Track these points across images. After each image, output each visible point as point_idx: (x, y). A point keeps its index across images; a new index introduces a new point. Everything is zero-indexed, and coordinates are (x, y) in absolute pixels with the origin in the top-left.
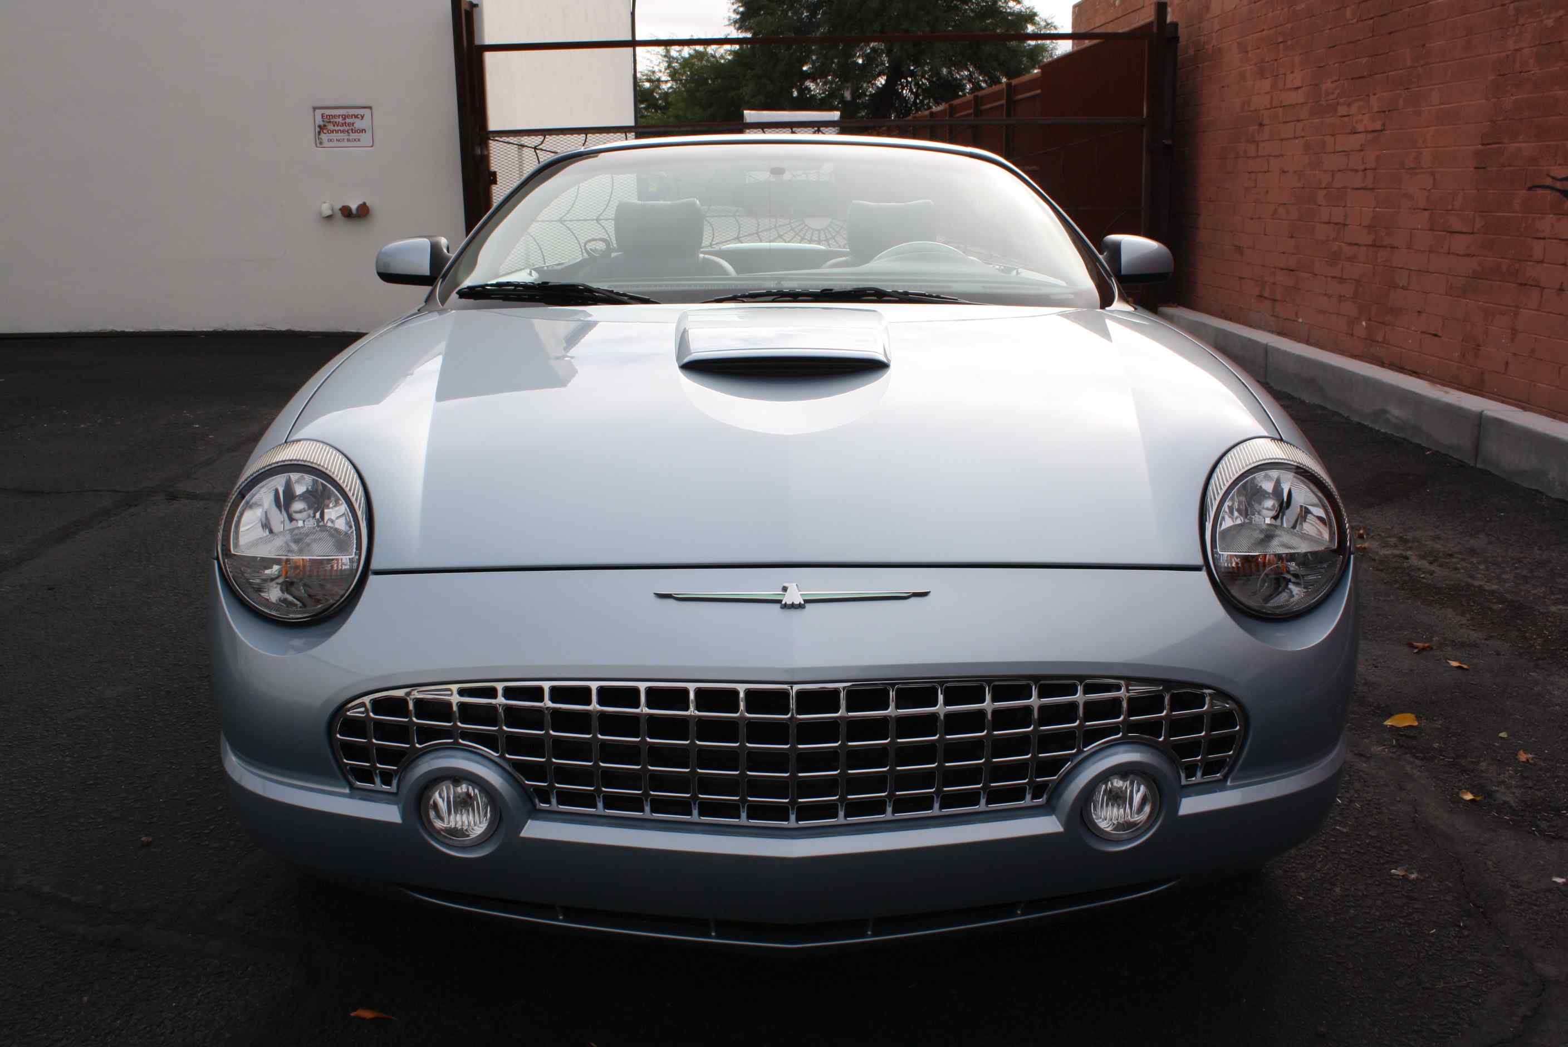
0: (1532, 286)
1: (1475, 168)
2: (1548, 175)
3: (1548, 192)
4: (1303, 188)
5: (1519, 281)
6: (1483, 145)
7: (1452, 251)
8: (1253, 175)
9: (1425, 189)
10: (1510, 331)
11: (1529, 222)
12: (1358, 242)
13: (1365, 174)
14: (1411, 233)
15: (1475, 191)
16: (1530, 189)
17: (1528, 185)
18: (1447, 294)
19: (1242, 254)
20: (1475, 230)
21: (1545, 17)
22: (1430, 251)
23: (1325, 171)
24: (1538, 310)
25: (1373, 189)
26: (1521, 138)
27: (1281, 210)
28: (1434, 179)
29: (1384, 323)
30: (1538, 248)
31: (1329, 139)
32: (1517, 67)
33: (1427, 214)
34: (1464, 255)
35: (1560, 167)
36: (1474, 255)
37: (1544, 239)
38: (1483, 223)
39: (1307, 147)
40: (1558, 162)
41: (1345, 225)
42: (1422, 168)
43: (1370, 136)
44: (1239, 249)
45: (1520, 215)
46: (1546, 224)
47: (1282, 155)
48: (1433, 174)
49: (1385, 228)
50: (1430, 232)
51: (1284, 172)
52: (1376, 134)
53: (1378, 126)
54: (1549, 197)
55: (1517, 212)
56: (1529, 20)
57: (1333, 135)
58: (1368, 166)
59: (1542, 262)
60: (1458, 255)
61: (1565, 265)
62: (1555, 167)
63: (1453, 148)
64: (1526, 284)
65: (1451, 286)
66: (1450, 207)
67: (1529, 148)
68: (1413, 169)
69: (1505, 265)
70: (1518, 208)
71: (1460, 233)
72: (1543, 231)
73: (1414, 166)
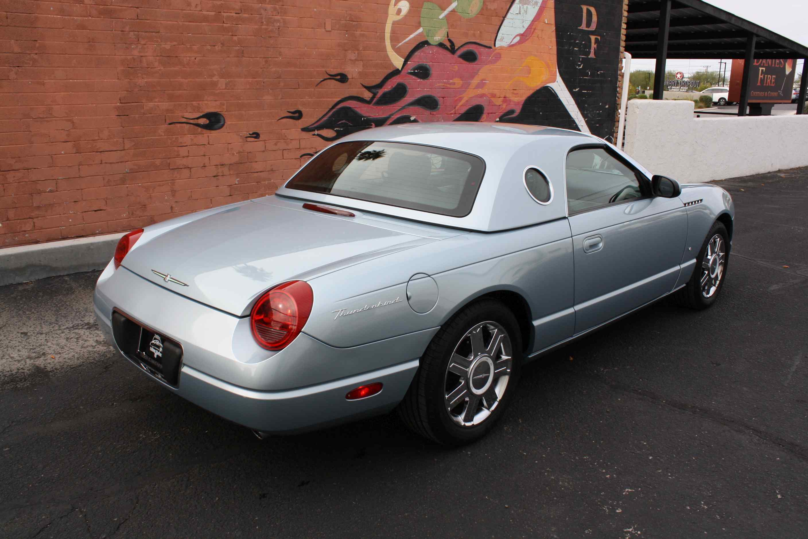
0: (181, 168)
1: (118, 116)
2: (183, 117)
3: (184, 125)
5: (171, 168)
6: (121, 103)
7: (103, 162)
9: (63, 130)
10: (170, 192)
11: (174, 139)
14: (52, 157)
15: (122, 128)
16: (170, 124)
17: (168, 122)
20: (126, 148)
21: (162, 43)
22: (79, 165)
24: (190, 178)
26: (157, 100)
29: (30, 218)
30: (183, 151)
32: (145, 64)
33: (70, 144)
34: (117, 163)
35: (190, 114)
37: (187, 146)
38: (133, 144)
40: (189, 111)
42: (55, 117)
45: (165, 137)
46: (187, 139)
48: (71, 121)
50: (77, 154)
54: (186, 128)
55: (162, 136)
56: (149, 43)
59: (188, 156)
61: (204, 156)
62: (187, 114)
63: (90, 105)
64: (176, 169)
65: (109, 181)
66: (97, 138)
67: (165, 105)
68: (41, 118)
69: (158, 162)
70: (163, 134)
71: (112, 151)
72: (185, 143)
73: (45, 116)
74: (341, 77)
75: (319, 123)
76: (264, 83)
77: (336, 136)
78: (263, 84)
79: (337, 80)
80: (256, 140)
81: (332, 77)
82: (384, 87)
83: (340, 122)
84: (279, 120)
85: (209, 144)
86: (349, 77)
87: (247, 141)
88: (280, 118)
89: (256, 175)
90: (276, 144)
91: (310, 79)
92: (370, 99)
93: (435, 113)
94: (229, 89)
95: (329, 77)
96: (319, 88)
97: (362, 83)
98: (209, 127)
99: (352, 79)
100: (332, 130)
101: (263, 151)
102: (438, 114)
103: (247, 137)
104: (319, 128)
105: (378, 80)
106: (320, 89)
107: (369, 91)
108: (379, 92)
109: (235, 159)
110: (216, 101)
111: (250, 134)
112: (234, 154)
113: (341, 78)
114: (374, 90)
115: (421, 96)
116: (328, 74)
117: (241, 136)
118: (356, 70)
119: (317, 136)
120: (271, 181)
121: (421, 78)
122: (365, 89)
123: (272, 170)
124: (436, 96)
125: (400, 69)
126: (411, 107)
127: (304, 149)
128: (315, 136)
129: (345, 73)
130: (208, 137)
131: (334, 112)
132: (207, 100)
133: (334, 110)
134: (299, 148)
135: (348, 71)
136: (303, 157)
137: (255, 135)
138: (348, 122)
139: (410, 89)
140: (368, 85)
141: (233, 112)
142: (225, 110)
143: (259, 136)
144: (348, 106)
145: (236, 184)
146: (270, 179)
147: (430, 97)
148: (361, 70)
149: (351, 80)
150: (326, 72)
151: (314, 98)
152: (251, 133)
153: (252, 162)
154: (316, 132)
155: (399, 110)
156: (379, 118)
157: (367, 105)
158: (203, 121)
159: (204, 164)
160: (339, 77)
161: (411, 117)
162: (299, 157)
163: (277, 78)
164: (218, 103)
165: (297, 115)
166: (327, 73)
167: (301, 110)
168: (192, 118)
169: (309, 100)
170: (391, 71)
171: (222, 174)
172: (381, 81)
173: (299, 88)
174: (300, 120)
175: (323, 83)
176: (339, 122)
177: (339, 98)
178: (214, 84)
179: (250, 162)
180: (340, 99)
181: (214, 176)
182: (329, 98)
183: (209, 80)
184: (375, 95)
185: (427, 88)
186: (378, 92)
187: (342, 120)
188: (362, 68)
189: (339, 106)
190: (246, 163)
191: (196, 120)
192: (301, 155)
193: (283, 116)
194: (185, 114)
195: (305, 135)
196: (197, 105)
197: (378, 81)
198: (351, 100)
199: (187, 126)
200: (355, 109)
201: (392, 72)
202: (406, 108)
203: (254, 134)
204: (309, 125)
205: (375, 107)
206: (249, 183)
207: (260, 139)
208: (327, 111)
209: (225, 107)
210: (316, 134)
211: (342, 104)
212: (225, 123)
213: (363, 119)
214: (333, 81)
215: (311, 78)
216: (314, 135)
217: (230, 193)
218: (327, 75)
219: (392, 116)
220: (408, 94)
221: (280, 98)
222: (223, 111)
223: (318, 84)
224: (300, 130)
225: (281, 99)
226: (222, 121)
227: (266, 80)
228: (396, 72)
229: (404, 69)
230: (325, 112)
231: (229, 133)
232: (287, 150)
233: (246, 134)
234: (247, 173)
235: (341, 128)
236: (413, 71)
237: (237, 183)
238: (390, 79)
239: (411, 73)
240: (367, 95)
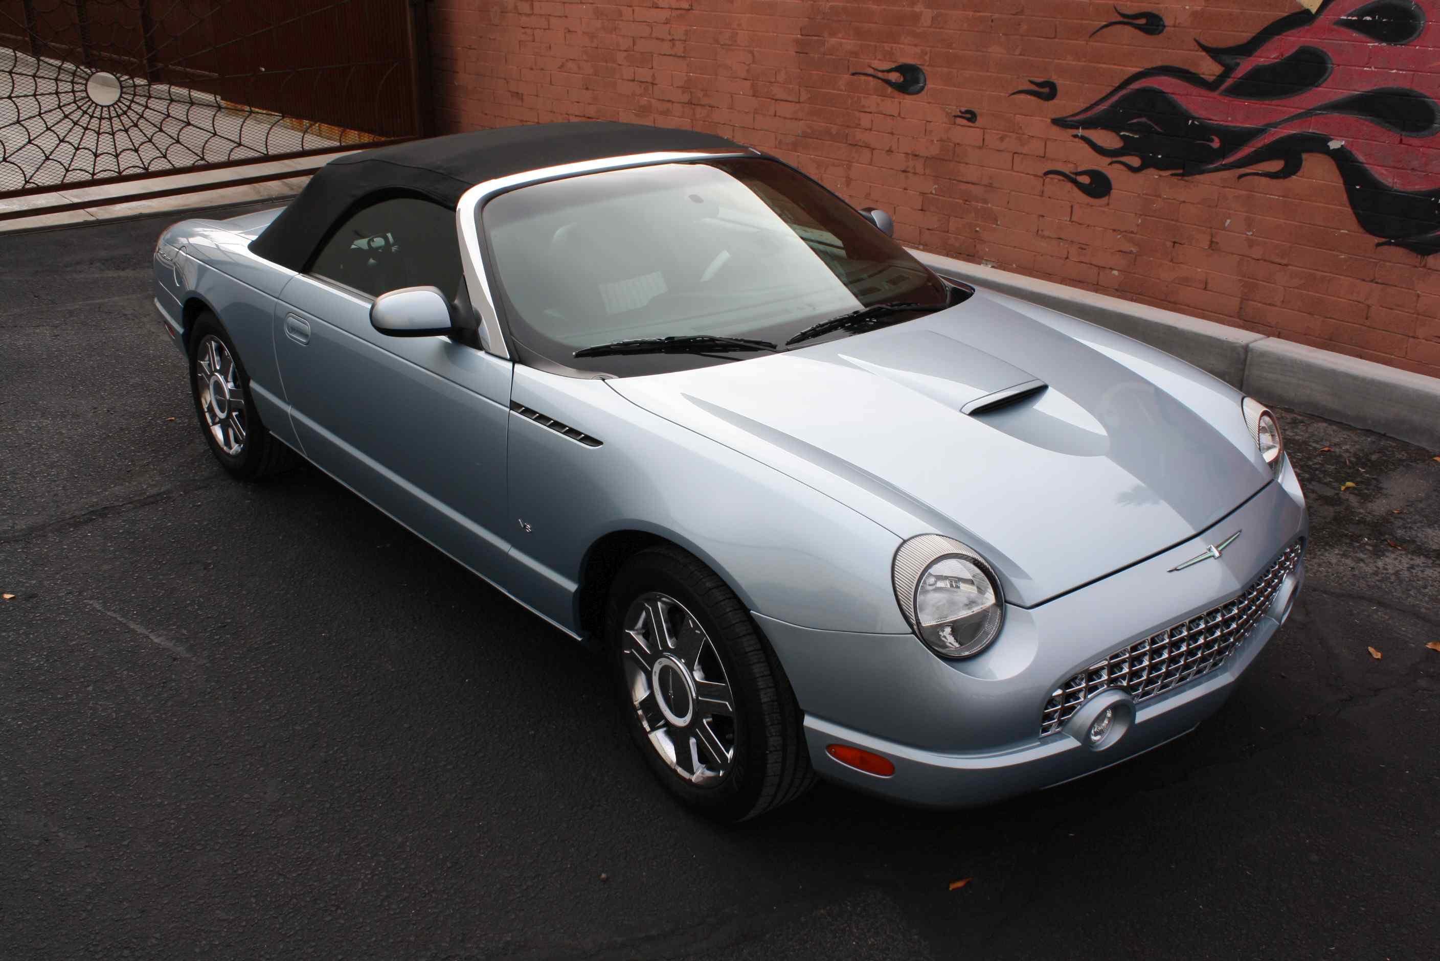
0: (862, 147)
1: (797, 52)
2: (870, 67)
3: (871, 79)
4: (597, 48)
5: (848, 142)
6: (802, 35)
7: (777, 114)
8: (529, 31)
9: (744, 63)
10: (845, 180)
11: (856, 99)
12: (671, 99)
13: (674, 45)
14: (732, 97)
15: (799, 71)
16: (853, 74)
17: (852, 71)
18: (776, 148)
19: (522, 100)
20: (802, 100)
22: (755, 113)
23: (624, 36)
24: (870, 165)
25: (684, 57)
26: (840, 35)
27: (570, 65)
28: (753, 56)
30: (865, 121)
31: (627, 11)
33: (748, 84)
34: (792, 119)
35: (880, 62)
36: (802, 120)
37: (871, 113)
38: (809, 96)
39: (599, 14)
40: (878, 58)
41: (653, 84)
42: (739, 46)
43: (675, 13)
44: (518, 95)
45: (845, 93)
46: (872, 102)
47: (566, 17)
48: (752, 52)
49: (702, 90)
50: (753, 98)
51: (569, 31)
52: (683, 12)
53: (687, 6)
54: (872, 83)
55: (841, 90)
57: (630, 6)
58: (675, 38)
59: (871, 130)
60: (785, 118)
61: (892, 134)
62: (876, 62)
63: (771, 34)
64: (856, 145)
65: (780, 142)
66: (773, 80)
67: (850, 44)
68: (729, 45)
69: (834, 129)
70: (843, 88)
71: (786, 101)
72: (869, 107)
73: (730, 43)
74: (1147, 20)
75: (1089, 114)
76: (992, 21)
77: (1122, 148)
78: (990, 23)
79: (1138, 27)
80: (970, 124)
81: (1128, 20)
82: (1257, 54)
83: (1135, 121)
84: (1014, 94)
85: (899, 114)
86: (1168, 21)
87: (955, 124)
88: (1015, 91)
89: (964, 187)
90: (1002, 139)
91: (1079, 21)
92: (1214, 77)
93: (1416, 142)
94: (936, 28)
95: (1121, 19)
96: (1096, 41)
97: (1197, 39)
98: (903, 88)
99: (1174, 26)
100: (1113, 134)
101: (980, 148)
102: (1429, 147)
103: (956, 117)
104: (1089, 124)
105: (1244, 34)
106: (1099, 44)
107: (1213, 57)
108: (1241, 65)
109: (934, 150)
110: (916, 45)
111: (960, 111)
112: (932, 141)
113: (1146, 24)
114: (1228, 60)
115: (1375, 88)
116: (1119, 13)
117: (947, 113)
118: (1187, 7)
119: (1080, 141)
120: (987, 204)
121: (1381, 39)
122: (1204, 54)
123: (990, 185)
124: (1427, 94)
125: (1314, 11)
126: (1336, 115)
127: (1052, 160)
128: (1077, 140)
129: (1156, 12)
130: (900, 103)
131: (1123, 96)
132: (903, 44)
133: (1124, 92)
134: (1044, 157)
135: (1166, 7)
136: (1050, 176)
137: (968, 116)
138: (1152, 124)
139: (1339, 65)
140: (1214, 46)
141: (939, 69)
142: (927, 63)
143: (976, 120)
144: (1156, 86)
145: (931, 193)
146: (985, 201)
147: (1408, 95)
148: (1199, 8)
149: (1173, 29)
150: (1115, 8)
151: (1084, 59)
152: (963, 109)
153: (959, 162)
154: (1080, 132)
155: (1299, 116)
156: (1235, 127)
157: (1203, 92)
158: (894, 77)
159: (891, 147)
160: (1142, 21)
161: (1331, 140)
162: (1041, 175)
163: (1016, 14)
164: (918, 50)
165: (1046, 90)
166: (1117, 11)
167: (1055, 81)
168: (880, 68)
169: (1074, 63)
170: (1285, 14)
171: (913, 171)
172: (1249, 38)
173: (1055, 38)
174: (1051, 102)
175: (1105, 30)
176: (1133, 119)
177: (1140, 67)
178: (916, 17)
179: (956, 162)
180: (1141, 70)
181: (904, 171)
182: (1115, 64)
183: (909, 9)
184: (1228, 71)
185: (1398, 70)
186: (1238, 64)
187: (1140, 116)
188: (1203, 4)
189: (1135, 86)
190: (950, 161)
191: (886, 74)
192: (1046, 170)
193: (1020, 88)
194: (873, 62)
195: (1055, 131)
196: (889, 49)
197: (1245, 36)
198: (1165, 75)
199: (872, 82)
200: (1173, 96)
201: (1284, 18)
202: (1316, 115)
203: (967, 112)
204: (1065, 115)
205: (1226, 100)
206: (951, 197)
207: (977, 124)
208: (1109, 92)
209: (927, 58)
210: (1080, 134)
211: (1144, 80)
212: (925, 84)
213: (1190, 122)
214: (1128, 30)
215: (1082, 19)
216: (1075, 136)
217: (922, 205)
218: (1116, 14)
219: (1273, 130)
220: (1329, 79)
221: (1017, 52)
222: (923, 65)
223: (1094, 33)
224: (1049, 120)
225: (1020, 55)
226: (922, 80)
227: (996, 16)
228: (1303, 17)
229: (1326, 11)
230: (1104, 95)
231: (929, 103)
232: (1022, 156)
233: (954, 109)
234: (950, 179)
235: (1136, 134)
236: (1355, 18)
237: (934, 192)
238: (1277, 35)
239: (1348, 24)
240: (1209, 68)
